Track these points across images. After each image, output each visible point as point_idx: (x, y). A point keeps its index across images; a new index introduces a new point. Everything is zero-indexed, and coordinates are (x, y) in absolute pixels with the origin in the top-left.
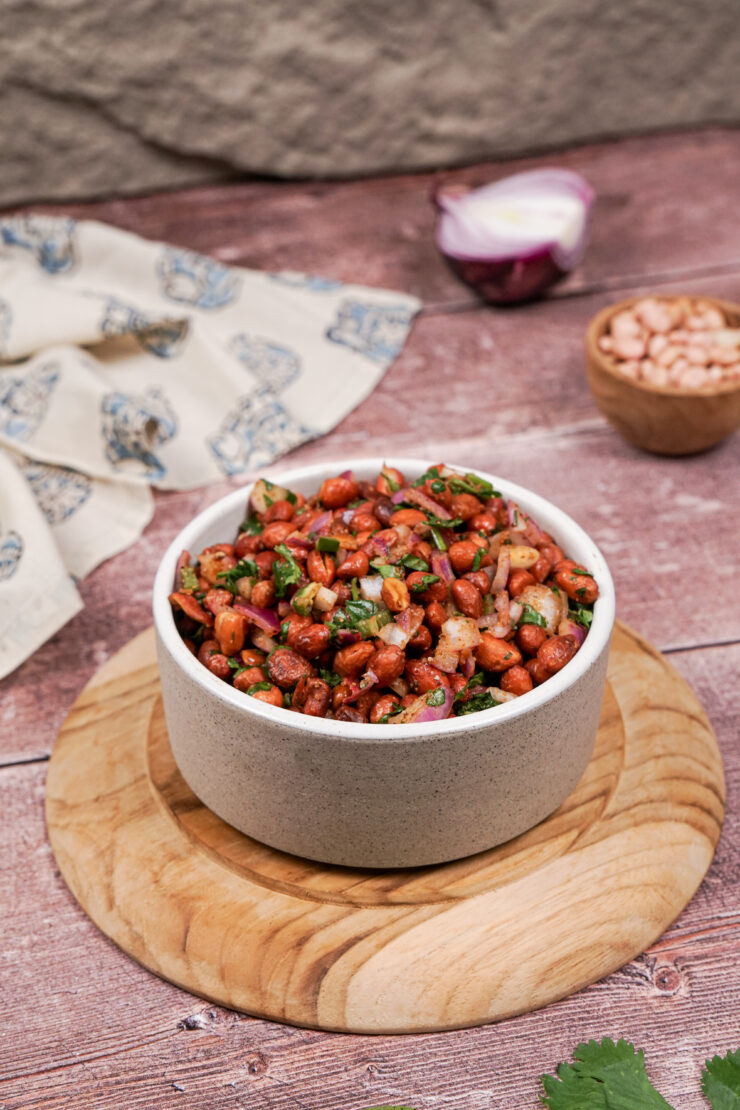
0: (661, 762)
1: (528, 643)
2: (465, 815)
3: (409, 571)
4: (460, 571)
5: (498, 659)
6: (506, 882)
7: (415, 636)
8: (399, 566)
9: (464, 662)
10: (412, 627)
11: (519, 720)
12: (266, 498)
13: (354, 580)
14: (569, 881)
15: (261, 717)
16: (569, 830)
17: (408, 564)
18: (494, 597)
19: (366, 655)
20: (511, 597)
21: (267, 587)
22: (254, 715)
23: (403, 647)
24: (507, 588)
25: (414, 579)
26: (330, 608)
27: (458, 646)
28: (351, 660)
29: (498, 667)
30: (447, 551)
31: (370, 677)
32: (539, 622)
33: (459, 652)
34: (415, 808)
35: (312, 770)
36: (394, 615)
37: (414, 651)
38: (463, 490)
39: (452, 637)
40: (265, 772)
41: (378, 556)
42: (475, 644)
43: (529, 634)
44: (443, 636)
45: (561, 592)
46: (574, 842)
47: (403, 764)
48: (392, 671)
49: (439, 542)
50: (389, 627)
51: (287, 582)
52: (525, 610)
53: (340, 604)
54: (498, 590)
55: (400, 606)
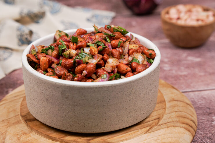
0: (177, 113)
1: (133, 67)
2: (113, 115)
3: (98, 46)
4: (114, 47)
5: (124, 69)
6: (127, 139)
7: (99, 62)
8: (95, 44)
9: (114, 70)
10: (98, 59)
11: (129, 83)
12: (59, 35)
13: (82, 48)
14: (146, 140)
15: (51, 81)
16: (147, 127)
17: (98, 44)
18: (124, 56)
19: (84, 67)
20: (129, 55)
21: (57, 52)
22: (49, 81)
23: (95, 64)
24: (128, 53)
25: (100, 48)
26: (74, 55)
27: (112, 65)
28: (79, 68)
29: (124, 72)
30: (111, 42)
31: (85, 72)
32: (137, 62)
33: (112, 66)
34: (98, 111)
35: (66, 98)
36: (93, 56)
37: (98, 66)
38: (117, 31)
39: (110, 62)
40: (52, 100)
41: (89, 42)
42: (117, 64)
43: (134, 65)
44: (108, 63)
45: (145, 55)
46: (148, 130)
47: (93, 95)
48: (91, 70)
49: (108, 40)
50: (91, 59)
51: (62, 49)
52: (133, 59)
53: (77, 54)
54: (126, 53)
55: (95, 53)
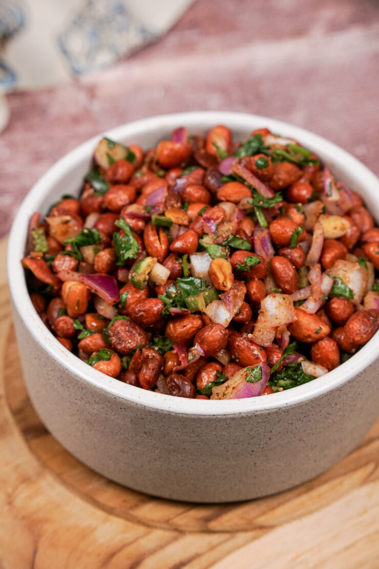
1: (337, 315)
2: (277, 466)
3: (233, 250)
4: (279, 246)
5: (310, 333)
6: (310, 512)
7: (237, 315)
8: (225, 246)
9: (280, 337)
10: (235, 306)
12: (109, 156)
13: (185, 257)
16: (366, 464)
17: (232, 245)
18: (308, 269)
19: (194, 329)
20: (323, 270)
21: (108, 256)
23: (226, 326)
24: (320, 261)
25: (238, 257)
26: (163, 284)
27: (275, 323)
28: (181, 333)
29: (309, 340)
30: (268, 228)
31: (198, 350)
32: (347, 294)
33: (276, 328)
34: (234, 463)
35: (145, 433)
36: (219, 293)
37: (237, 326)
38: (284, 159)
39: (270, 314)
40: (105, 428)
41: (207, 234)
42: (290, 321)
43: (338, 306)
44: (262, 312)
45: (369, 264)
46: (371, 474)
48: (216, 347)
49: (262, 221)
50: (215, 304)
51: (126, 256)
52: (335, 283)
53: (173, 278)
54: (313, 263)
55: (225, 287)
